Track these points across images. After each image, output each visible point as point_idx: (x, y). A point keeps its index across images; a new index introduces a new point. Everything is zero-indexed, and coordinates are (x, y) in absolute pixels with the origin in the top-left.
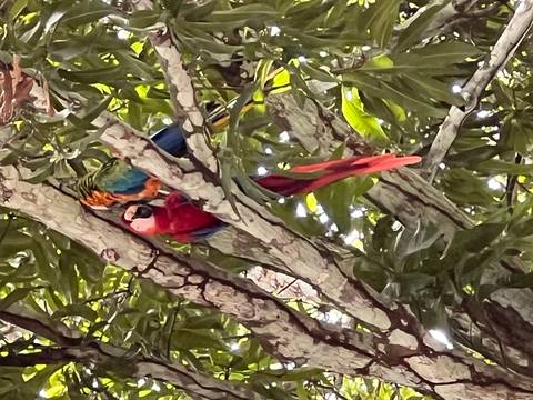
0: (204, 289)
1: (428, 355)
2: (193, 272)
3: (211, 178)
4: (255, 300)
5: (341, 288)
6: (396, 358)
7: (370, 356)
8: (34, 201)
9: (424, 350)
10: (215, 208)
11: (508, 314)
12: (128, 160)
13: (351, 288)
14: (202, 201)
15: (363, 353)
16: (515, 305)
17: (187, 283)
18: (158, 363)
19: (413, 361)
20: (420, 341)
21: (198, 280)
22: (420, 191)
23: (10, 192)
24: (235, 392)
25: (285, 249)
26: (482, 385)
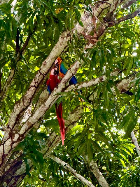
0: (34, 87)
1: (11, 144)
2: (38, 84)
3: (63, 90)
4: (30, 100)
5: (31, 122)
6: (11, 135)
7: (12, 129)
8: (60, 45)
9: (13, 143)
10: (55, 91)
11: (19, 166)
12: (70, 69)
13: (31, 125)
15: (13, 127)
16: (21, 168)
17: (36, 82)
18: (14, 75)
19: (10, 140)
20: (15, 142)
21: (36, 86)
23: (63, 39)
24: (4, 95)
25: (43, 108)
26: (2, 157)
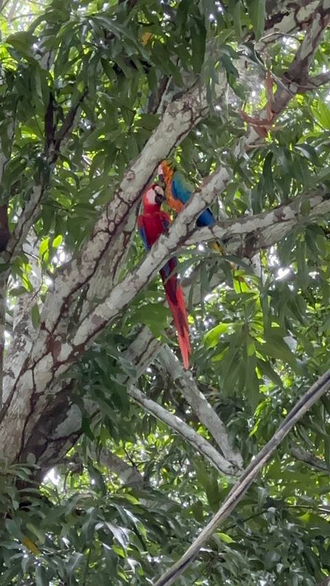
0: (105, 232)
1: (53, 368)
2: (116, 226)
3: (182, 241)
4: (95, 262)
5: (102, 316)
6: (52, 347)
7: (53, 331)
8: (168, 130)
9: (57, 364)
10: (162, 242)
12: (198, 191)
13: (102, 322)
14: (168, 235)
15: (55, 326)
17: (109, 222)
19: (49, 358)
20: (63, 363)
21: (111, 229)
22: (142, 364)
23: (175, 116)
25: (132, 283)
26: (31, 400)
